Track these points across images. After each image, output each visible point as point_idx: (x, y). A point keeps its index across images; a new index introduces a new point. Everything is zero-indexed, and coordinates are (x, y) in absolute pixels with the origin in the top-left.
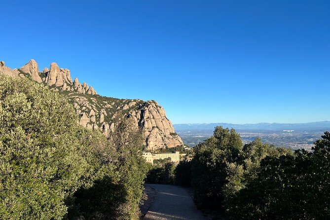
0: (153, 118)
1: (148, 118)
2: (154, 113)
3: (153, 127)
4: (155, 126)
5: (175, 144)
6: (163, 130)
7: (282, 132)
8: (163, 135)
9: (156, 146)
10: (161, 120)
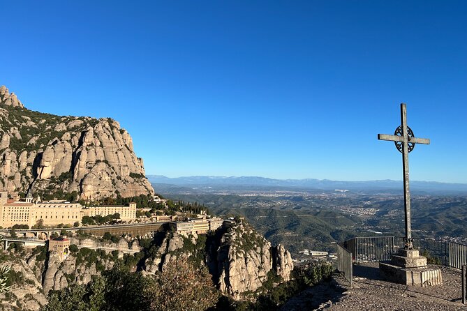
0: (101, 146)
1: (92, 145)
2: (104, 137)
3: (98, 162)
4: (102, 159)
5: (136, 192)
6: (117, 168)
7: (334, 192)
8: (115, 176)
9: (98, 193)
10: (115, 150)
